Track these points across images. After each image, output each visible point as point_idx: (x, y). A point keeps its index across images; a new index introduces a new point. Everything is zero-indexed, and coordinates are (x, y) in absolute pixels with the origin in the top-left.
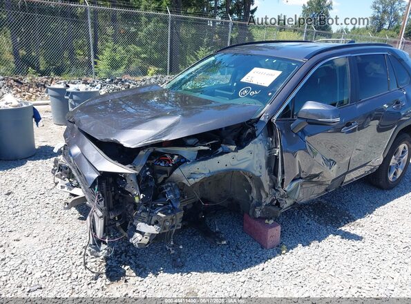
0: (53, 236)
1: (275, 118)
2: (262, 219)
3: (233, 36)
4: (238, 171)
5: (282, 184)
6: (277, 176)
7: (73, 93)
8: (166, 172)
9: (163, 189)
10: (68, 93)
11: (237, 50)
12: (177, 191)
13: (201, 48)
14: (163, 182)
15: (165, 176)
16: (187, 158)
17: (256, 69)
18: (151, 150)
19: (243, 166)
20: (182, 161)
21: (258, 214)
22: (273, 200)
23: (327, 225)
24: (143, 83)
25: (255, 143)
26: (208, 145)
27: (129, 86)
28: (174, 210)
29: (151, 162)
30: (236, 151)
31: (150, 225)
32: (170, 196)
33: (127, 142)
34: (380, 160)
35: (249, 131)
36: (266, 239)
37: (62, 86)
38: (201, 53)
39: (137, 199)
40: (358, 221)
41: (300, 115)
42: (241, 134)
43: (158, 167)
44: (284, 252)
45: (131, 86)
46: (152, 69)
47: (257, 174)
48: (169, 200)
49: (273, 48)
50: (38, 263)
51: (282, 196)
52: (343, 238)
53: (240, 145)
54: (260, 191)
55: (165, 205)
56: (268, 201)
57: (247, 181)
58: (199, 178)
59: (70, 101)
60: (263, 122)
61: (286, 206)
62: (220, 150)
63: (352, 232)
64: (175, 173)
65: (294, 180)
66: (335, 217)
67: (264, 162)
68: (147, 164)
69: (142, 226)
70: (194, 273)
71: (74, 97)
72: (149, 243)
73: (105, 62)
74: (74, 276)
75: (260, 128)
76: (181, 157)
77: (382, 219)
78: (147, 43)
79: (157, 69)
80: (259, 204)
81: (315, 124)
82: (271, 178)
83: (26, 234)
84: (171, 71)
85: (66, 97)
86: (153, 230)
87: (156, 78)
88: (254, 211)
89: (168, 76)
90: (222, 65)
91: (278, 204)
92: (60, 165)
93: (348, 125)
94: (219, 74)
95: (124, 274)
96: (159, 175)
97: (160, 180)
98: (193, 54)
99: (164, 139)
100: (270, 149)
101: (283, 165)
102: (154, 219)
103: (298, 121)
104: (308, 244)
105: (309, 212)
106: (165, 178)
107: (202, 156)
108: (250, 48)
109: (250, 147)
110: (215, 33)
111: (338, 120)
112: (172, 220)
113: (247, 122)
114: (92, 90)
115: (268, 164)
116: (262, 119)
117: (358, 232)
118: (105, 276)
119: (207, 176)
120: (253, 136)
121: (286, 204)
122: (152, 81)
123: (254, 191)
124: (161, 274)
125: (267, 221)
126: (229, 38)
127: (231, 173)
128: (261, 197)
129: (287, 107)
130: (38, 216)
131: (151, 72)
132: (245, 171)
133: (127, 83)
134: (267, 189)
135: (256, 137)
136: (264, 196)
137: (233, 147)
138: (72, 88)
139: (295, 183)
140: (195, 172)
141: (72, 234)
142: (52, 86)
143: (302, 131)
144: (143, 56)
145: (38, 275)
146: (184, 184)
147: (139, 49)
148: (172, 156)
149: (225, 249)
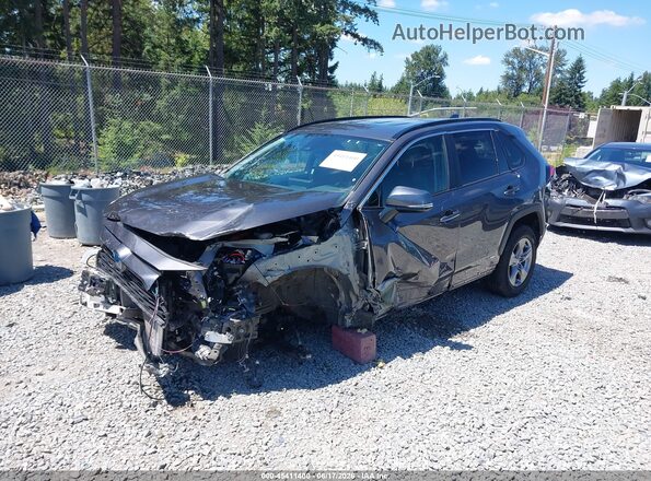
0: (86, 368)
1: (360, 206)
2: (353, 328)
3: (305, 106)
4: (321, 269)
5: (374, 283)
6: (367, 274)
7: (82, 191)
8: (238, 271)
9: (233, 292)
10: (75, 191)
11: (313, 129)
12: (251, 295)
13: (257, 125)
14: (234, 283)
15: (237, 275)
16: (263, 252)
17: (336, 152)
18: (220, 245)
19: (326, 262)
20: (257, 256)
21: (349, 322)
22: (364, 305)
23: (434, 337)
24: (173, 177)
25: (340, 234)
26: (286, 237)
27: (152, 182)
28: (248, 315)
29: (219, 260)
30: (319, 242)
31: (220, 333)
32: (243, 300)
33: (193, 235)
34: (495, 258)
35: (332, 221)
36: (359, 351)
37: (62, 182)
38: (258, 131)
39: (204, 303)
40: (472, 331)
41: (390, 202)
42: (323, 225)
43: (227, 266)
44: (381, 364)
45: (155, 182)
46: (181, 157)
47: (345, 272)
48: (242, 305)
49: (363, 126)
50: (77, 396)
51: (375, 299)
52: (452, 349)
53: (323, 238)
54: (348, 294)
55: (237, 310)
56: (360, 306)
57: (333, 281)
58: (278, 275)
59: (77, 202)
60: (348, 210)
61: (381, 312)
62: (301, 242)
63: (464, 343)
64: (248, 270)
65: (387, 279)
66: (444, 329)
67: (351, 258)
68: (215, 263)
69: (211, 336)
70: (274, 393)
71: (84, 196)
72: (218, 358)
73: (108, 148)
74: (126, 404)
75: (345, 218)
76: (255, 252)
77: (501, 328)
78: (171, 117)
79: (188, 156)
80: (350, 310)
81: (406, 212)
82: (361, 277)
83: (50, 367)
84: (214, 159)
85: (71, 198)
86: (225, 339)
87: (193, 169)
88: (344, 320)
89: (210, 166)
90: (292, 149)
91: (371, 310)
92: (93, 278)
93: (448, 213)
94: (287, 161)
95: (188, 398)
96: (229, 275)
97: (231, 281)
98: (245, 133)
99: (237, 229)
100: (358, 242)
101: (373, 260)
102: (226, 325)
103: (386, 209)
104: (410, 356)
105: (413, 326)
106: (237, 279)
107: (280, 249)
108: (330, 127)
109: (334, 239)
110: (277, 102)
111: (431, 205)
112: (247, 326)
113: (330, 210)
114: (110, 186)
115: (357, 260)
116: (346, 207)
117: (470, 342)
118: (165, 401)
119: (287, 272)
120: (336, 227)
121: (382, 310)
122: (188, 173)
123: (342, 294)
124: (234, 396)
125: (359, 331)
126: (299, 108)
127: (314, 271)
128: (349, 301)
129: (375, 192)
130: (61, 348)
131: (180, 161)
132: (330, 269)
133: (149, 178)
134: (356, 290)
135: (340, 228)
136: (354, 299)
137: (315, 238)
138: (79, 184)
139: (389, 283)
140: (272, 268)
141: (111, 363)
142: (48, 182)
143: (393, 220)
144: (164, 137)
145: (80, 406)
146: (259, 284)
147: (158, 127)
148: (245, 251)
149: (310, 367)
